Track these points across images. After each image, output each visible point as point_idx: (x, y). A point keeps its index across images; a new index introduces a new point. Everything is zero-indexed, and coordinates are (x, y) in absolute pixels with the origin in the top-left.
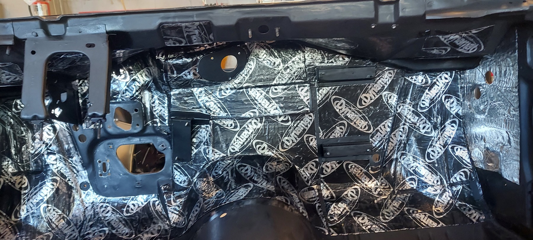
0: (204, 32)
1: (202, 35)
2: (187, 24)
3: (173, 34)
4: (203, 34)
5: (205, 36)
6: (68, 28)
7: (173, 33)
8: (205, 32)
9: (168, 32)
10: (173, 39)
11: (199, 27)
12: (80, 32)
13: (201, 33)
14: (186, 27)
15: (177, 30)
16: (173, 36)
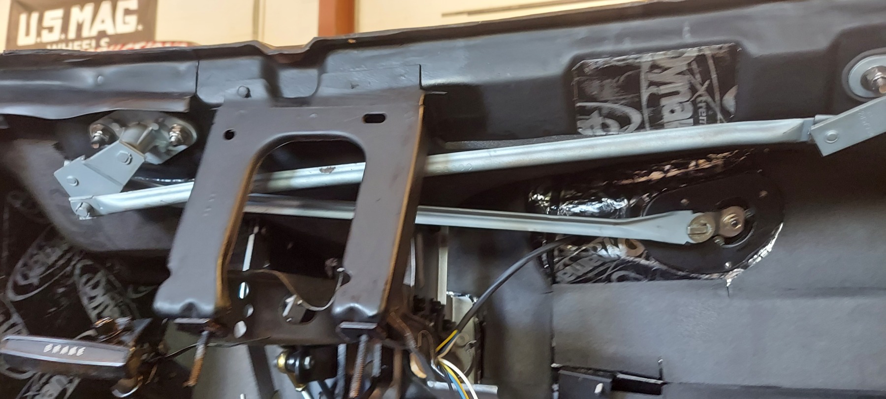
0: (707, 83)
1: (700, 96)
2: (659, 57)
3: (608, 93)
4: (702, 90)
5: (709, 99)
6: (324, 76)
7: (610, 86)
8: (711, 85)
9: (593, 87)
10: (605, 112)
11: (694, 66)
12: (353, 87)
13: (698, 86)
14: (654, 67)
15: (622, 78)
16: (606, 101)
